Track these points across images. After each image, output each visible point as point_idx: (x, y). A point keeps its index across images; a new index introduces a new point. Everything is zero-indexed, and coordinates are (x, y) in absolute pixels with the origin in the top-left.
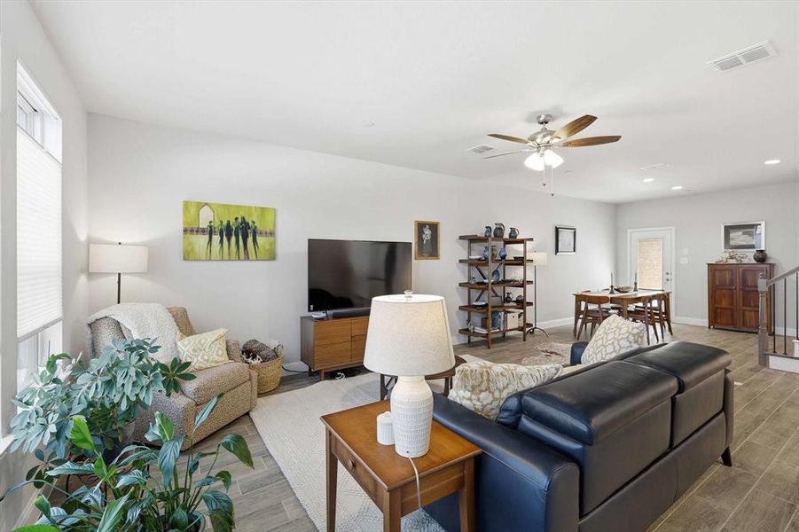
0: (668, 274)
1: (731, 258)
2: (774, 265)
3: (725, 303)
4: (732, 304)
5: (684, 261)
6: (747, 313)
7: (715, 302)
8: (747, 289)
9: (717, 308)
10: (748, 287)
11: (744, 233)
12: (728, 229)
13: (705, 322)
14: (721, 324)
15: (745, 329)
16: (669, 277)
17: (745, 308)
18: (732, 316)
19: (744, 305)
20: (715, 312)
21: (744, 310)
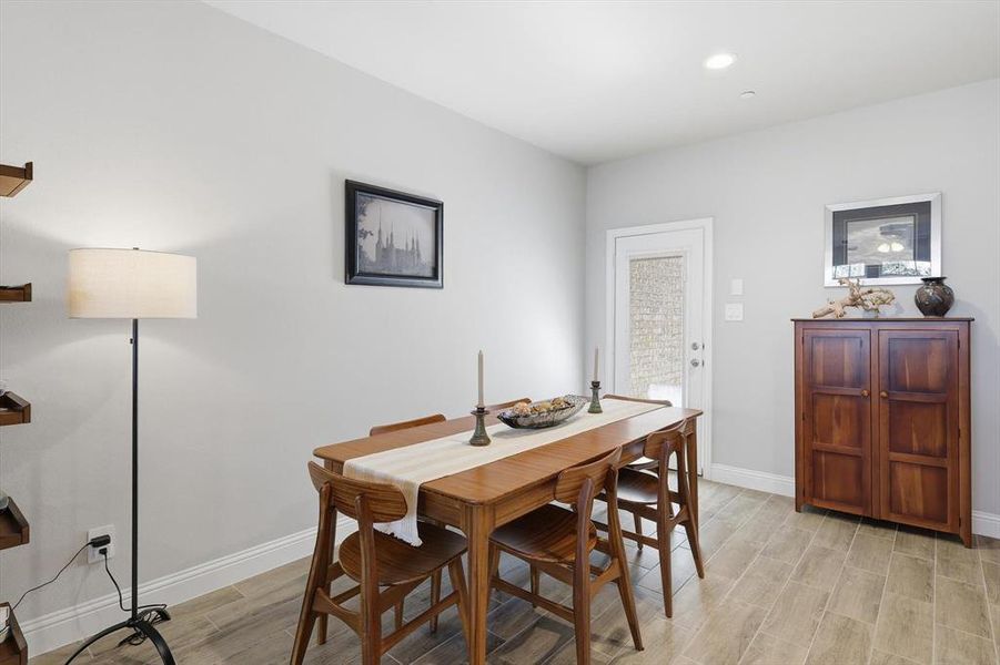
0: (695, 347)
1: (855, 302)
2: (969, 321)
3: (839, 438)
4: (859, 441)
5: (734, 312)
6: (901, 472)
7: (814, 435)
8: (901, 397)
9: (817, 452)
10: (904, 389)
11: (885, 232)
12: (842, 220)
13: (786, 485)
14: (828, 500)
15: (894, 518)
16: (697, 355)
17: (894, 456)
18: (859, 476)
19: (892, 449)
20: (814, 464)
21: (892, 463)
